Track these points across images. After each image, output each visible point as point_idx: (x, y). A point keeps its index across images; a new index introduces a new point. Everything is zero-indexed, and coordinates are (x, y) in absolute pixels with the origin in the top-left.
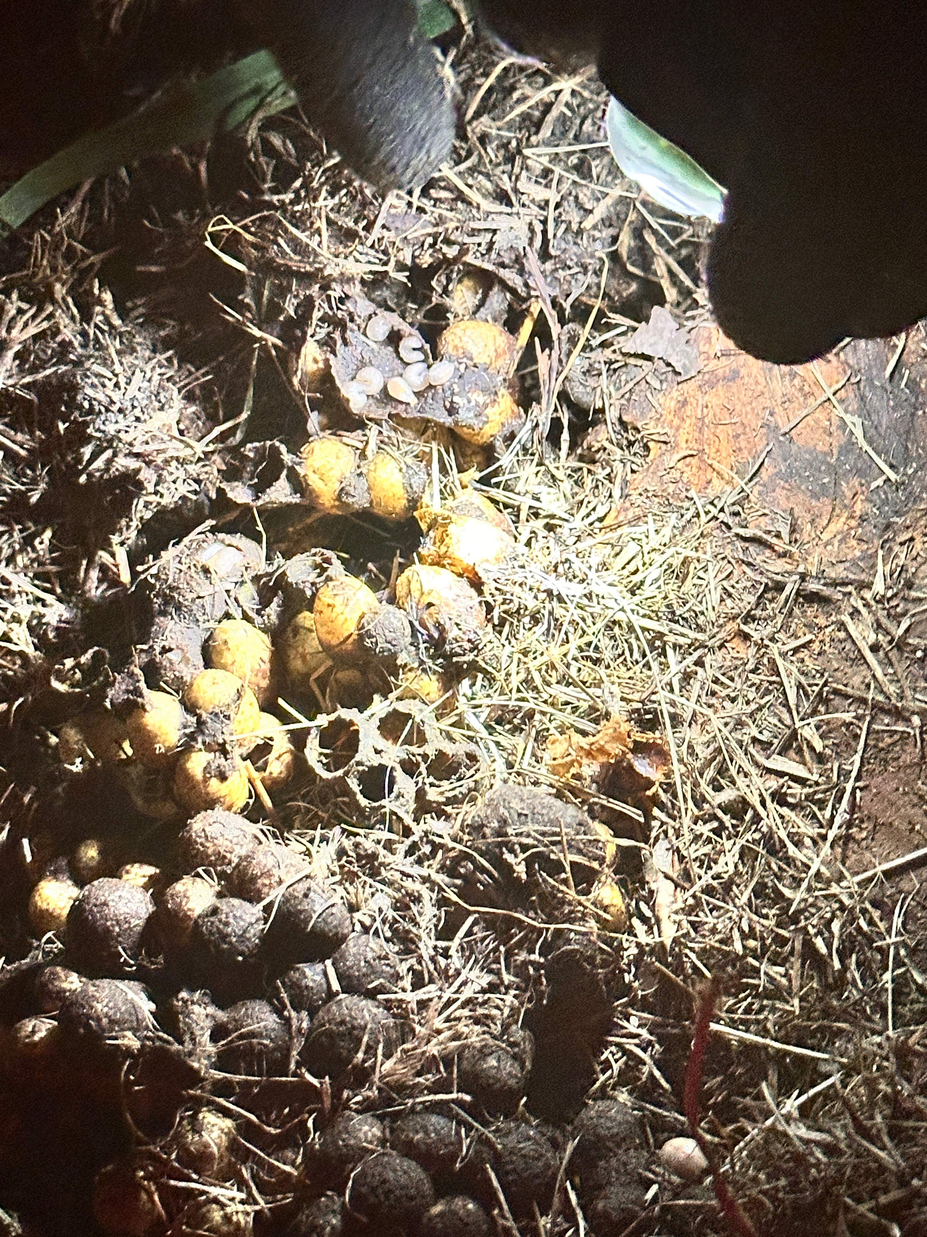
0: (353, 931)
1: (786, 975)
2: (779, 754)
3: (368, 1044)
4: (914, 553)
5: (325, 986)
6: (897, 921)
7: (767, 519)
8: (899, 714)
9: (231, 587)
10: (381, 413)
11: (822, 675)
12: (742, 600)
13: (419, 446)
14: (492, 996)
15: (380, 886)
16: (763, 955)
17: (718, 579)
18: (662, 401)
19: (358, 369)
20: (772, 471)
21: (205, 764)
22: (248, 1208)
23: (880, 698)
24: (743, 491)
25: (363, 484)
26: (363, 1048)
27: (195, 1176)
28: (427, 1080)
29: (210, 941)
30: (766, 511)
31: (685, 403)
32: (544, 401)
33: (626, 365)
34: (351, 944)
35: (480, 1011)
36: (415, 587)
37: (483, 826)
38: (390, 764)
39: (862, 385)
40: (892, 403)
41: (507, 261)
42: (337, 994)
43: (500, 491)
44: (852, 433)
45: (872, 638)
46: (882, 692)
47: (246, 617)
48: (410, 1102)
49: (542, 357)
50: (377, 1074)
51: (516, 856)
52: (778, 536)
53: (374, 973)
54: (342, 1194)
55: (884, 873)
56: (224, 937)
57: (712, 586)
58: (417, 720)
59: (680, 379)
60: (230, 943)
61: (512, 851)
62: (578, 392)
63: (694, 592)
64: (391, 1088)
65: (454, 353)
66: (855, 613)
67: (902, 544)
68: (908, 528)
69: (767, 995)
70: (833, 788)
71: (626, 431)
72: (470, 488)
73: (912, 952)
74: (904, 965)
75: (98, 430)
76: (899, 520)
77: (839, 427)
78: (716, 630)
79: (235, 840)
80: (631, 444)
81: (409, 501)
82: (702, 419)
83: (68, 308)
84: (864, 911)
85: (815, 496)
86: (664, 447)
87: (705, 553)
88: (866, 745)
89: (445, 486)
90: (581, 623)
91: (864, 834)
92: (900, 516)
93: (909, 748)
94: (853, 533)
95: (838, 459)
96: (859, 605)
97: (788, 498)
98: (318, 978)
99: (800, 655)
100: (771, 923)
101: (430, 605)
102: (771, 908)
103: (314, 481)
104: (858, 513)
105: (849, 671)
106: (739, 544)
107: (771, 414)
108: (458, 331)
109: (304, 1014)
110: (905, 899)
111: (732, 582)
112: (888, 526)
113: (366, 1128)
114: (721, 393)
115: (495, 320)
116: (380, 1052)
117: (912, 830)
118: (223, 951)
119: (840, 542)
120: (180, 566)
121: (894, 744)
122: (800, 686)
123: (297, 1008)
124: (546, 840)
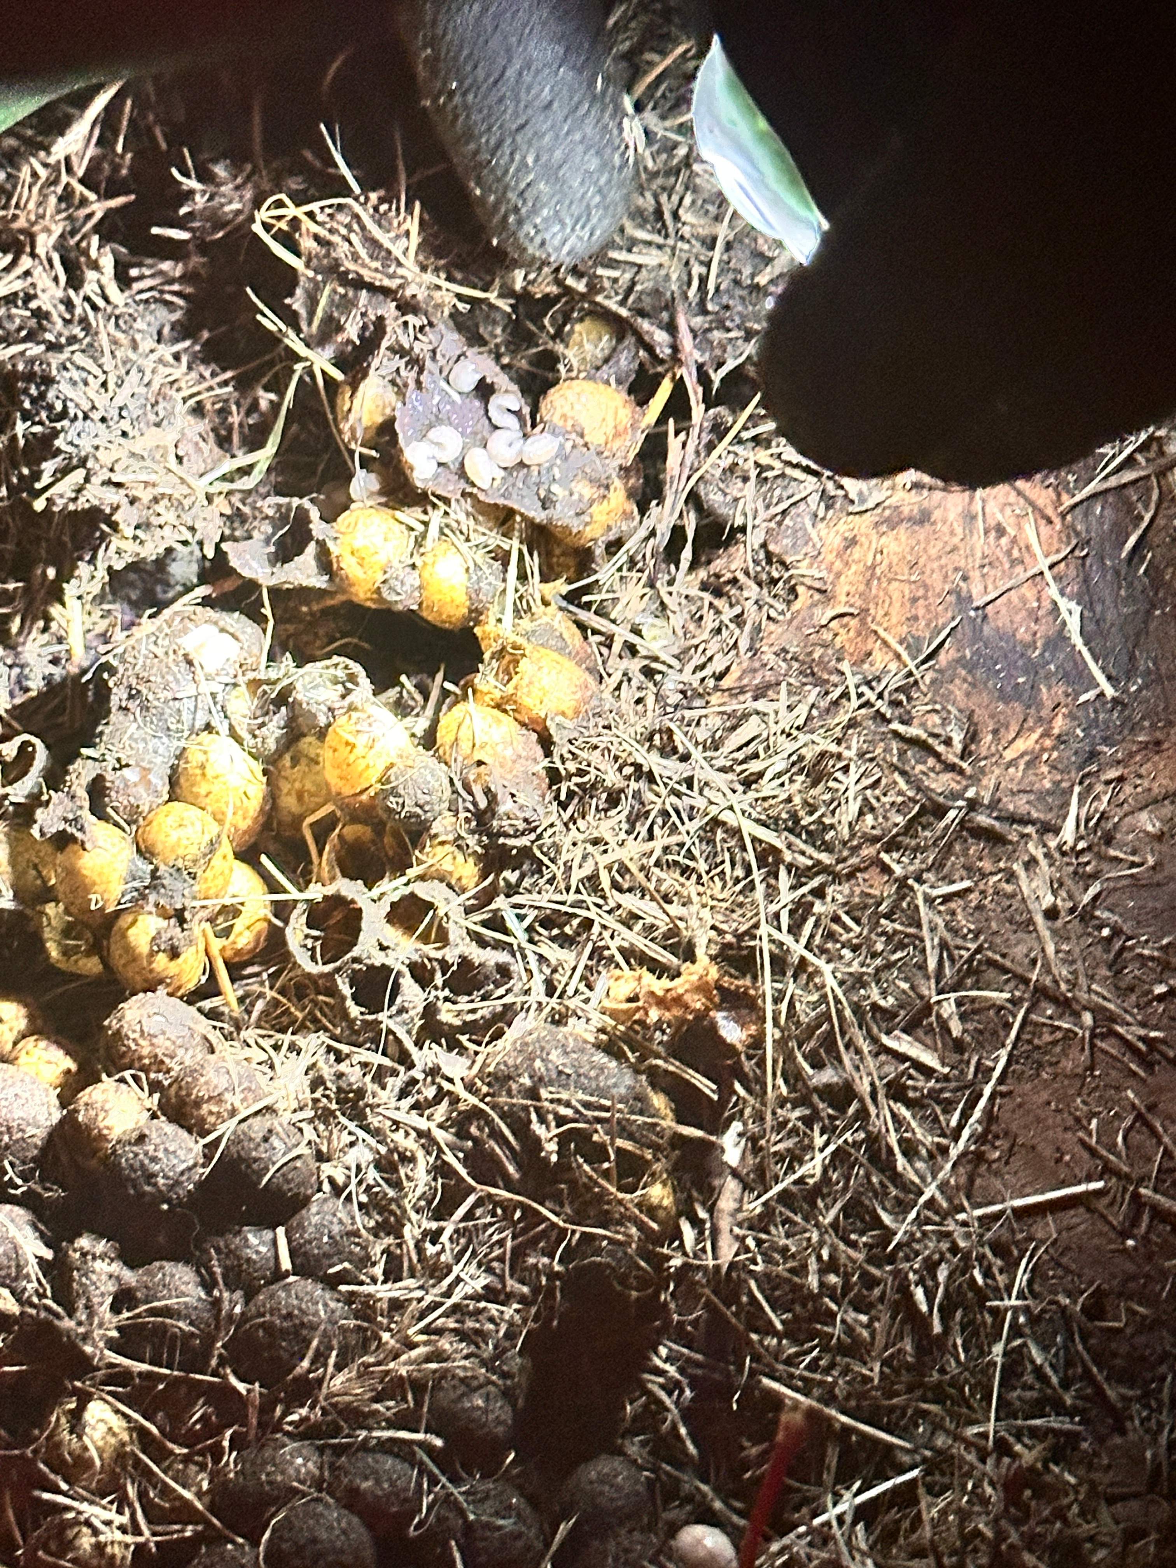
0: (320, 1190)
1: (868, 1326)
2: (904, 1031)
3: (317, 1349)
4: (1122, 797)
5: (272, 1263)
6: (1022, 1278)
7: (936, 718)
8: (1066, 1006)
9: (218, 688)
10: (451, 488)
11: (976, 937)
12: (885, 818)
13: (495, 539)
14: (490, 1306)
15: (361, 1134)
16: (844, 1295)
17: (860, 786)
18: (823, 533)
19: (431, 426)
20: (953, 654)
21: (153, 933)
22: (129, 1539)
23: (1048, 981)
24: (910, 674)
25: (413, 579)
26: (310, 1353)
27: (64, 1486)
28: (388, 1409)
29: (128, 1179)
30: (938, 707)
31: (852, 542)
32: (669, 501)
33: (783, 475)
34: (314, 1209)
35: (470, 1324)
36: (465, 735)
37: (509, 1078)
38: (398, 967)
39: (1088, 562)
40: (1123, 592)
41: (648, 308)
42: (287, 1274)
43: (591, 614)
44: (1064, 623)
45: (1048, 900)
46: (1049, 972)
47: (233, 734)
48: (363, 1434)
49: (674, 444)
50: (324, 1391)
51: (548, 1128)
52: (948, 742)
53: (340, 1253)
54: (255, 1543)
55: (1014, 1210)
56: (150, 1177)
57: (851, 794)
58: (441, 912)
59: (851, 509)
60: (155, 1185)
61: (542, 1120)
62: (714, 498)
63: (827, 797)
64: (340, 1413)
65: (561, 423)
66: (1031, 863)
67: (1108, 783)
68: (1119, 762)
69: (843, 1350)
70: (966, 1087)
71: (769, 562)
72: (553, 607)
73: (1034, 1320)
74: (1021, 1336)
75: (71, 443)
76: (1108, 751)
77: (1050, 613)
78: (845, 853)
79: (179, 1042)
80: (774, 582)
81: (471, 611)
82: (873, 567)
83: (52, 266)
84: (981, 1258)
85: (1004, 697)
86: (817, 596)
87: (848, 748)
88: (1018, 1037)
89: (521, 598)
90: (674, 818)
91: (997, 1154)
92: (1111, 746)
93: (1074, 1052)
94: (1045, 756)
95: (1042, 655)
96: (1039, 853)
97: (968, 695)
98: (263, 1249)
99: (953, 905)
100: (860, 1256)
101: (480, 763)
102: (862, 1233)
103: (349, 567)
104: (1056, 731)
105: (1013, 937)
106: (895, 745)
107: (965, 578)
108: (569, 394)
109: (238, 1295)
110: (1035, 1249)
111: (877, 792)
112: (1093, 755)
113: (300, 1461)
114: (903, 537)
115: (619, 382)
116: (332, 1361)
117: (1059, 1161)
118: (144, 1194)
119: (1028, 764)
120: (152, 647)
121: (1055, 1043)
122: (943, 945)
123: (230, 1287)
124: (589, 1114)
